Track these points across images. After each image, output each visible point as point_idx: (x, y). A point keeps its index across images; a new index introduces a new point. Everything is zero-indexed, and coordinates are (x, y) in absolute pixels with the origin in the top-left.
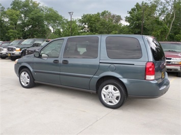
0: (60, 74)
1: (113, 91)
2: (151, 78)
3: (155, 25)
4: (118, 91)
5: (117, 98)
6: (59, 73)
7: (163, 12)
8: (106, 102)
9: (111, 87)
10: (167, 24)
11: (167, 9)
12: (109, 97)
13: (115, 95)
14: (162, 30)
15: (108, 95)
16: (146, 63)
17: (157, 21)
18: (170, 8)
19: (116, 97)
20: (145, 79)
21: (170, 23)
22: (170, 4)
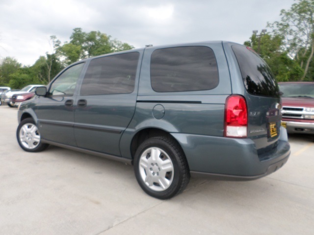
0: (73, 126)
1: (160, 160)
2: (237, 131)
3: (281, 66)
4: (169, 161)
5: (168, 175)
6: (73, 123)
7: (294, 45)
8: (147, 184)
9: (156, 152)
10: (300, 63)
11: (301, 41)
12: (154, 173)
13: (163, 168)
14: (293, 72)
15: (151, 169)
16: (227, 99)
17: (283, 58)
18: (305, 38)
19: (165, 174)
20: (224, 135)
21: (305, 62)
22: (306, 32)
